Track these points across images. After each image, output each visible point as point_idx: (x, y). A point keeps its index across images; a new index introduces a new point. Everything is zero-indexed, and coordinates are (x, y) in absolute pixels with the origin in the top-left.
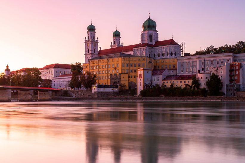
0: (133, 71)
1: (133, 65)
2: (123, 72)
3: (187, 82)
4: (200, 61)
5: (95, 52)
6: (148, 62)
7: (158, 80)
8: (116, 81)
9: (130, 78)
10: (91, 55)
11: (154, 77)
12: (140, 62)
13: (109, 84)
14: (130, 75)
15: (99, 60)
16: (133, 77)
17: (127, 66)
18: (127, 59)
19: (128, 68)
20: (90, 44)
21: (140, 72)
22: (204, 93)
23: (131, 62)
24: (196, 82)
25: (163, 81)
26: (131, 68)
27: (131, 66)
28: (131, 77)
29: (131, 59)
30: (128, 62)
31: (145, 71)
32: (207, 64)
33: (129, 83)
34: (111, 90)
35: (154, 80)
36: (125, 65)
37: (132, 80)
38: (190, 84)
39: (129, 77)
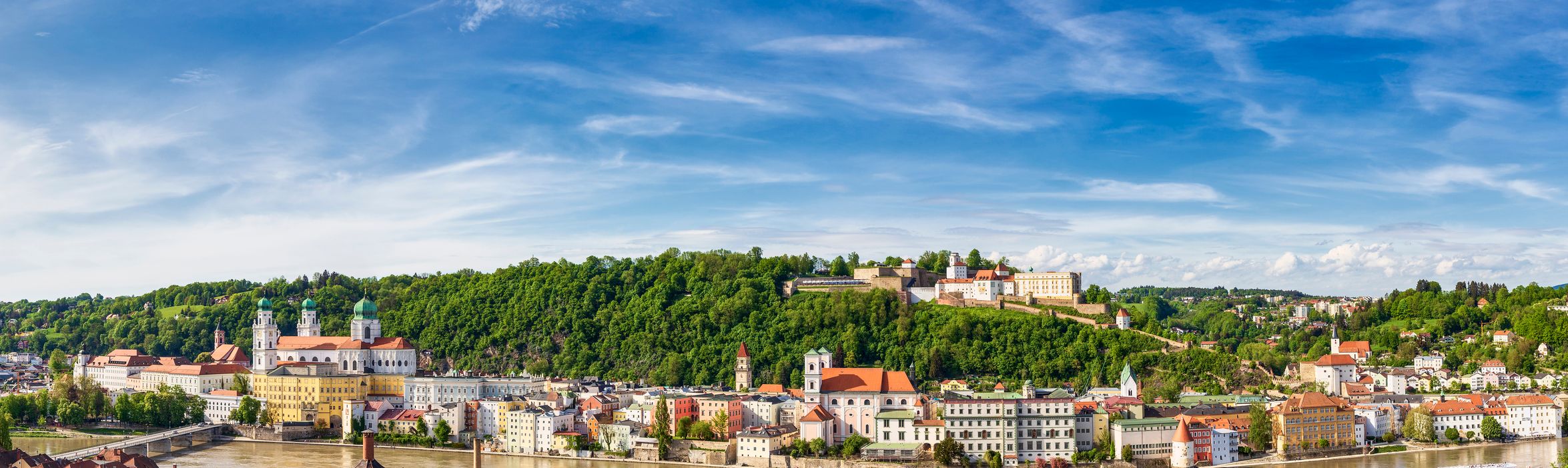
0: (337, 399)
1: (337, 390)
2: (322, 400)
3: (411, 425)
4: (435, 387)
5: (271, 347)
6: (359, 385)
7: (373, 418)
8: (310, 413)
9: (332, 410)
10: (264, 353)
11: (366, 413)
12: (347, 385)
13: (300, 420)
14: (332, 405)
15: (284, 377)
16: (337, 408)
17: (328, 391)
18: (328, 382)
19: (329, 395)
20: (264, 334)
21: (347, 406)
22: (431, 443)
23: (333, 386)
24: (423, 427)
25: (379, 421)
26: (334, 395)
27: (334, 391)
28: (334, 409)
29: (334, 382)
30: (329, 386)
31: (353, 405)
32: (446, 391)
33: (331, 417)
34: (302, 429)
35: (368, 418)
36: (325, 390)
37: (335, 412)
38: (415, 427)
39: (331, 408)
